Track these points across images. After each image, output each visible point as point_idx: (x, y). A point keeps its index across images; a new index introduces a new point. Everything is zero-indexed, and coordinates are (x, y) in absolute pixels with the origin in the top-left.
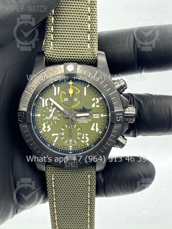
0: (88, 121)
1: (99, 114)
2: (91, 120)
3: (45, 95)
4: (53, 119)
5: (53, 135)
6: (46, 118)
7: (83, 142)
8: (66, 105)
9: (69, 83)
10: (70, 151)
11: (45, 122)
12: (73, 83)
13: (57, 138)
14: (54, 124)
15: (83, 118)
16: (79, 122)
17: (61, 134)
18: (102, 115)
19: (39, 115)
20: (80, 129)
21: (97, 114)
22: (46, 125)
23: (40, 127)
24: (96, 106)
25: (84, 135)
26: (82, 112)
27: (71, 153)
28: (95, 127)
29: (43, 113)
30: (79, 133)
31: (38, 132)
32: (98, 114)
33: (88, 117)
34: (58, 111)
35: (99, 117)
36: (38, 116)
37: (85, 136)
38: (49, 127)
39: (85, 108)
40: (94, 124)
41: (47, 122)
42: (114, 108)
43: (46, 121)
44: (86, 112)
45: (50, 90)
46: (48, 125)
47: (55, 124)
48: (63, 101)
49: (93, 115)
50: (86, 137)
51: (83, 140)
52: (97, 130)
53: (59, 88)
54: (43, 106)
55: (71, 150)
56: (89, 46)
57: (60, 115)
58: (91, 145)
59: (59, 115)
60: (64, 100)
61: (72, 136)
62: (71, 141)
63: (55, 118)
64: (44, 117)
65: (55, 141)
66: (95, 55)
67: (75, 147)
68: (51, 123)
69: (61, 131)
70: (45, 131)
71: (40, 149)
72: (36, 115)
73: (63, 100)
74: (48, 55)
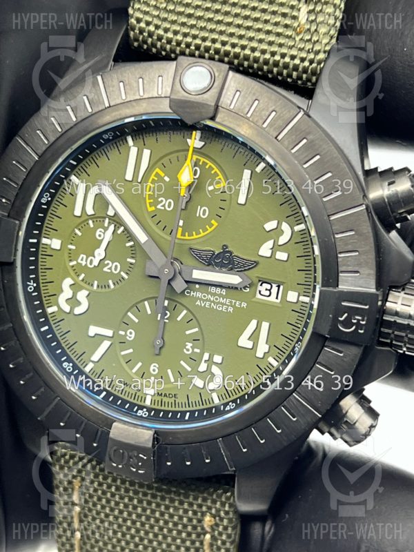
0: (234, 307)
1: (281, 287)
2: (244, 305)
3: (92, 169)
4: (106, 269)
5: (93, 330)
6: (79, 261)
7: (199, 383)
8: (162, 225)
9: (188, 140)
10: (141, 408)
11: (75, 277)
12: (203, 143)
13: (106, 344)
14: (104, 290)
15: (219, 290)
16: (198, 303)
17: (122, 333)
18: (292, 296)
19: (56, 244)
20: (197, 330)
21: (274, 286)
22: (75, 287)
23: (51, 289)
24: (273, 254)
25: (206, 356)
26: (217, 265)
27: (141, 416)
28: (254, 337)
29: (72, 238)
30: (189, 345)
31: (42, 306)
32: (279, 287)
33: (236, 288)
34: (128, 244)
35: (278, 301)
36: (52, 247)
37: (210, 362)
38: (82, 296)
39: (231, 253)
40: (253, 324)
41: (81, 278)
42: (340, 274)
43: (77, 270)
44: (231, 269)
45: (113, 153)
46: (81, 288)
47: (107, 290)
48: (153, 208)
49: (260, 288)
50: (215, 369)
51: (201, 375)
52: (262, 348)
53: (147, 153)
54: (78, 212)
55: (148, 403)
56: (303, 15)
57: (133, 261)
58: (226, 405)
59: (129, 260)
60: (159, 207)
61: (163, 350)
62: (154, 368)
63: (113, 267)
64: (72, 256)
65: (96, 357)
66: (317, 53)
67: (165, 395)
68: (96, 283)
69: (127, 324)
70: (67, 308)
71: (31, 374)
72: (44, 241)
73: (156, 203)
74: (139, 21)
